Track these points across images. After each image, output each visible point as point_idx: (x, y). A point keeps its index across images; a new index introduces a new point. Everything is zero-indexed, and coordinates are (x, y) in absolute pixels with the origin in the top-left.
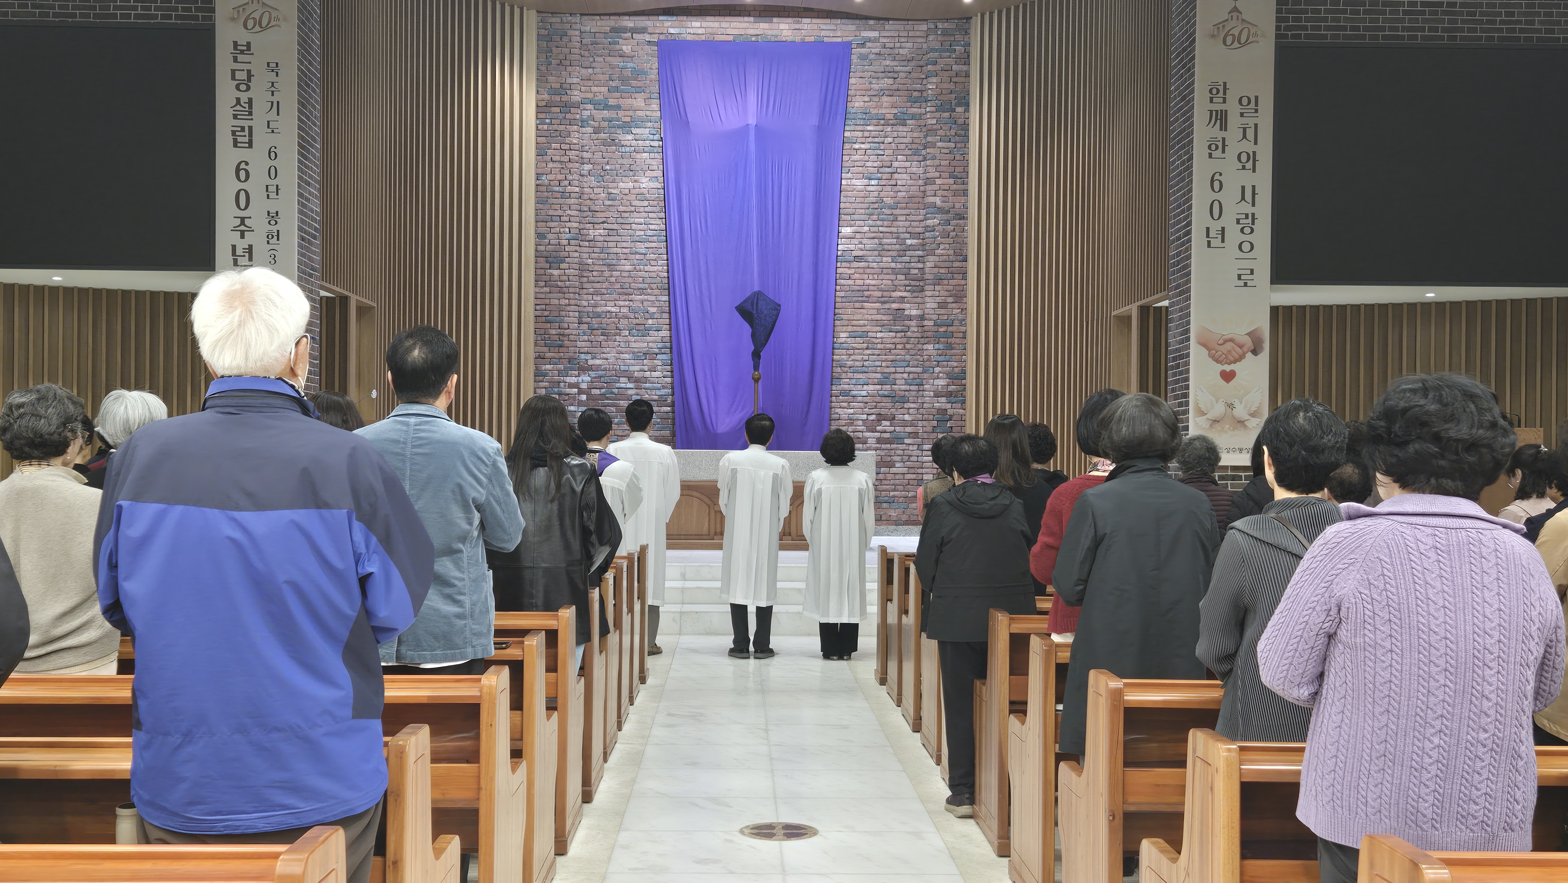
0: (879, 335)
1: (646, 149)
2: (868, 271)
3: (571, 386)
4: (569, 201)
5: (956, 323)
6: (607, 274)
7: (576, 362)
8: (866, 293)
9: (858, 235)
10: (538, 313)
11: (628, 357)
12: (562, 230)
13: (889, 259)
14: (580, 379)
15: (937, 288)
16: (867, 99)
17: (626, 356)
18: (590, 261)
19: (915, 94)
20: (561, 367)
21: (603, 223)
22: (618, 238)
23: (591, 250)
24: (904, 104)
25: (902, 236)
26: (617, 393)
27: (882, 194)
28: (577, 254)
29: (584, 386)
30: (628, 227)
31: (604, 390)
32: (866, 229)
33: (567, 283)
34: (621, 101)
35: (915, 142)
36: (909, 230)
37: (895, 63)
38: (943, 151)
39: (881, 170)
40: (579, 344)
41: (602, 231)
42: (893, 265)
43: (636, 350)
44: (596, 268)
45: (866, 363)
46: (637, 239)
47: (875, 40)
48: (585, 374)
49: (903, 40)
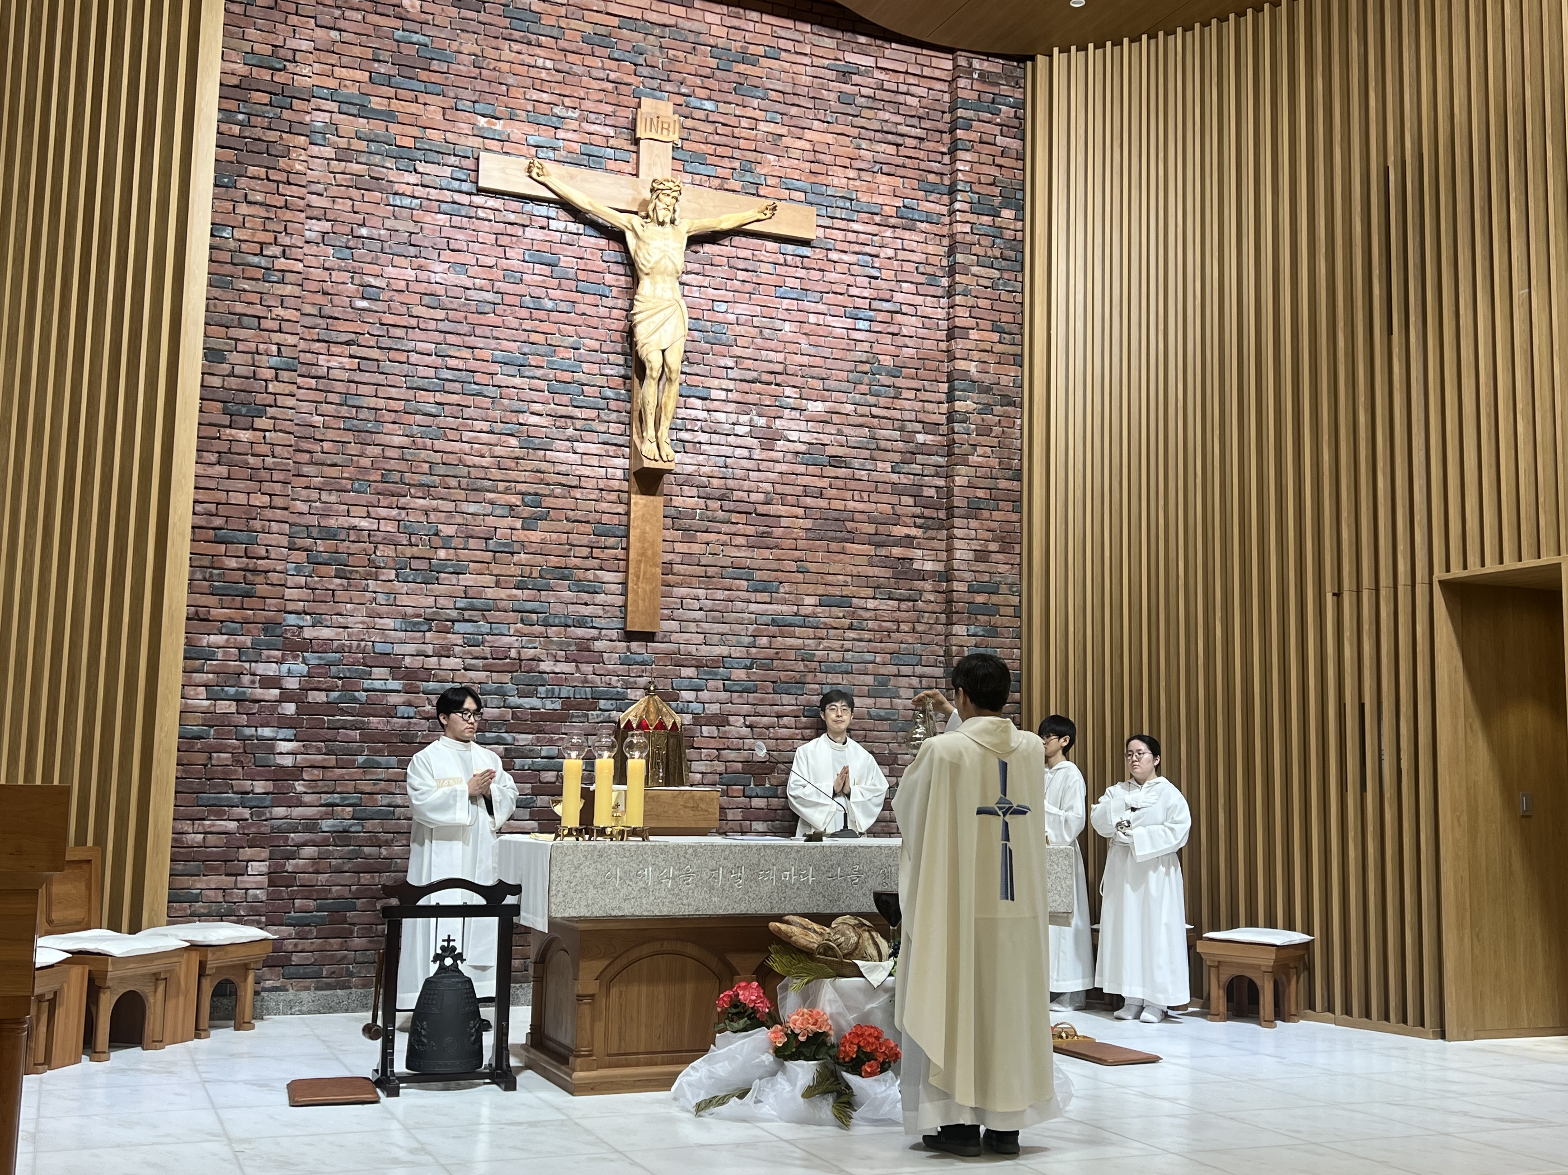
0: (871, 604)
1: (444, 207)
2: (852, 484)
3: (268, 682)
4: (280, 289)
5: (1004, 588)
6: (353, 449)
7: (278, 631)
8: (849, 525)
9: (836, 418)
10: (201, 521)
11: (392, 626)
12: (261, 346)
13: (888, 467)
14: (285, 668)
15: (973, 523)
16: (852, 174)
17: (389, 623)
18: (317, 420)
19: (931, 178)
20: (248, 640)
21: (348, 343)
22: (381, 379)
23: (320, 396)
24: (912, 194)
25: (910, 426)
26: (364, 699)
27: (877, 348)
28: (291, 402)
29: (292, 684)
30: (403, 357)
31: (336, 694)
32: (849, 408)
33: (269, 461)
34: (396, 105)
35: (930, 261)
36: (921, 416)
37: (899, 119)
38: (983, 282)
39: (876, 304)
40: (289, 593)
41: (347, 360)
42: (894, 477)
43: (409, 611)
44: (331, 435)
45: (849, 656)
46: (420, 383)
47: (866, 72)
48: (295, 657)
49: (911, 80)
